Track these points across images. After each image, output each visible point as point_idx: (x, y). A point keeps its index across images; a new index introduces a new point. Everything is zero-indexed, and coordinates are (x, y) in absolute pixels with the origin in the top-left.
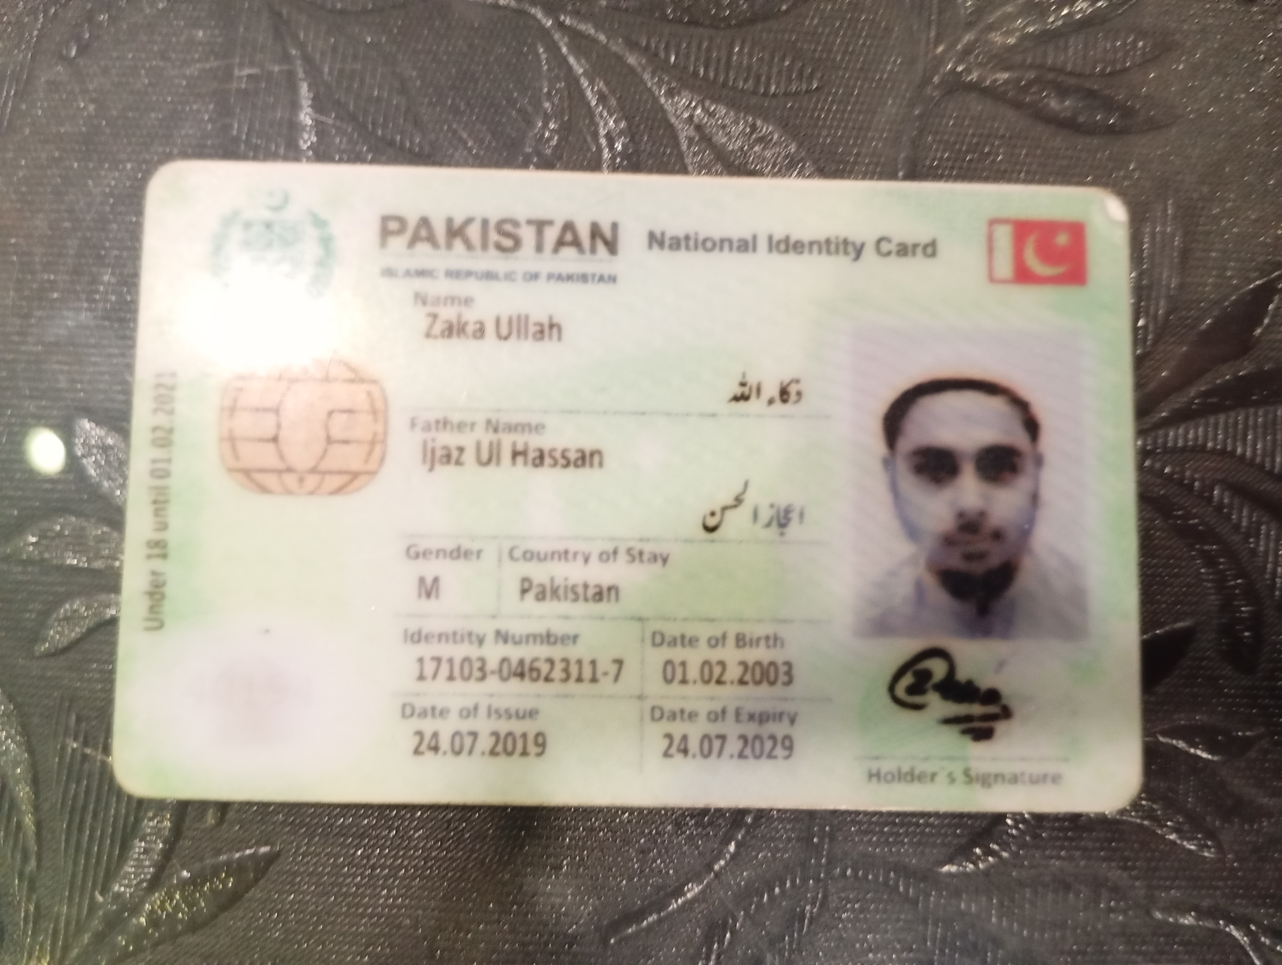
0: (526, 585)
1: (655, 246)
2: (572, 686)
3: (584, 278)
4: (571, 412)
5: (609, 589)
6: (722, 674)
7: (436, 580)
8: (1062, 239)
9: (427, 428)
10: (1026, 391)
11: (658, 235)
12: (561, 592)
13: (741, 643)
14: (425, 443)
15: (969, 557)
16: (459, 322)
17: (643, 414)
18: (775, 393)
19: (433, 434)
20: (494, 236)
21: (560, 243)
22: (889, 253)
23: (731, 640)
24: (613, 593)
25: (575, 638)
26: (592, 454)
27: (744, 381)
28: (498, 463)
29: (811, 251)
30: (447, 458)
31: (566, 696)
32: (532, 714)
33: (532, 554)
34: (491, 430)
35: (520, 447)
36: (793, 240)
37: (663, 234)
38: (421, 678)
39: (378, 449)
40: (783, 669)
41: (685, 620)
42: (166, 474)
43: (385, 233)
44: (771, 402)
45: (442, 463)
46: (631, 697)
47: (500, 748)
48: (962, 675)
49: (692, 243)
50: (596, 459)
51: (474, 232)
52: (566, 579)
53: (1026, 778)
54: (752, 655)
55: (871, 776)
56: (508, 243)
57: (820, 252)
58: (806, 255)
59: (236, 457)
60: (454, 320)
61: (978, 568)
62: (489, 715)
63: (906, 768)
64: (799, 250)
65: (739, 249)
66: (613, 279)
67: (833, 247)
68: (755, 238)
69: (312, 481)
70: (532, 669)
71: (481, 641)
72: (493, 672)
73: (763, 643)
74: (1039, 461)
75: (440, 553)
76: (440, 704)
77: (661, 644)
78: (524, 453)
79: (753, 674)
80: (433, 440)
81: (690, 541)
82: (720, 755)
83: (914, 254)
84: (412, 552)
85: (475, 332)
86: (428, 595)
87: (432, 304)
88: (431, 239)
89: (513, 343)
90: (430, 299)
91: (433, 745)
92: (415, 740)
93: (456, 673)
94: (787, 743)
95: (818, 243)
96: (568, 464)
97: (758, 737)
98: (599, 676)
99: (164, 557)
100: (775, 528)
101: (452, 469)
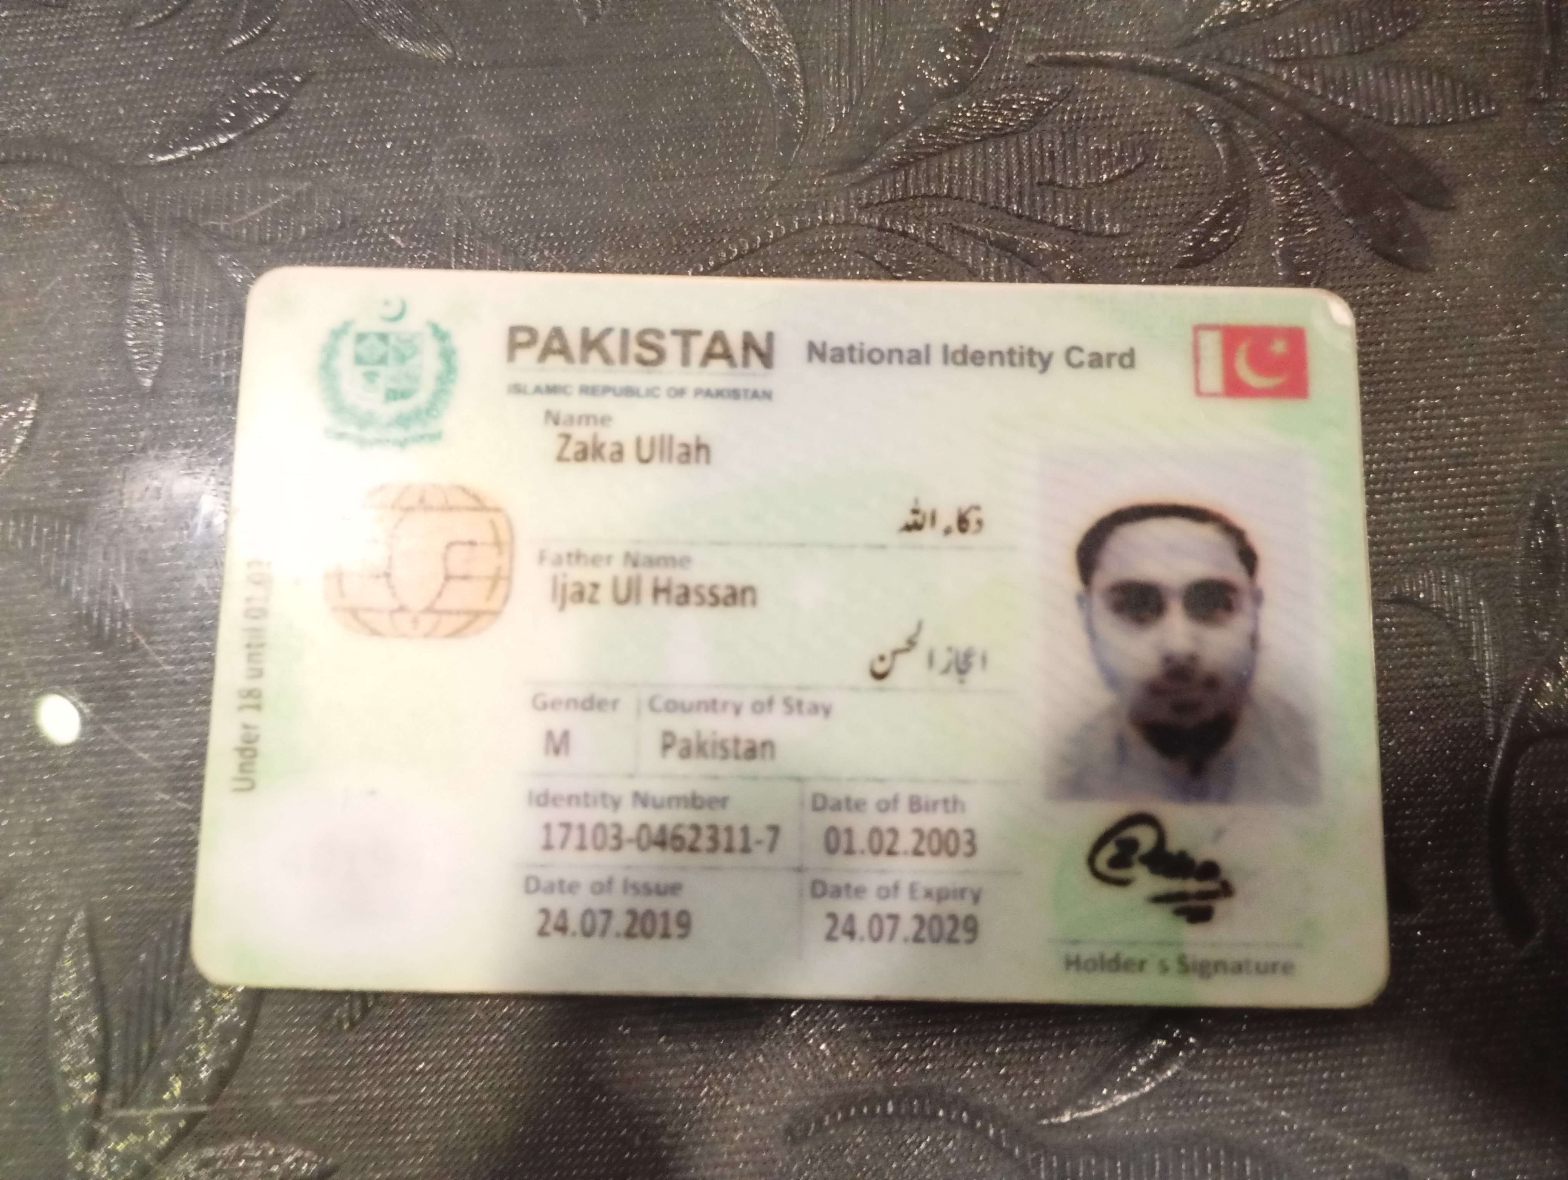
0: (669, 740)
1: (816, 359)
2: (721, 858)
3: (735, 394)
4: (721, 544)
5: (764, 744)
6: (894, 843)
7: (566, 734)
8: (1279, 347)
9: (558, 561)
10: (1240, 520)
11: (819, 346)
12: (709, 748)
13: (915, 807)
14: (555, 579)
15: (1180, 708)
16: (594, 444)
17: (802, 545)
18: (953, 522)
19: (565, 568)
20: (634, 348)
21: (709, 355)
22: (1081, 364)
23: (904, 804)
24: (768, 750)
25: (724, 801)
26: (744, 591)
27: (915, 507)
28: (638, 601)
29: (991, 363)
30: (580, 595)
31: (713, 868)
32: (674, 889)
33: (676, 704)
34: (630, 565)
35: (662, 584)
36: (971, 349)
37: (824, 345)
38: (548, 847)
40: (964, 837)
41: (851, 780)
42: (262, 613)
43: (514, 346)
44: (947, 531)
45: (573, 600)
46: (788, 869)
47: (637, 929)
48: (1174, 845)
49: (856, 355)
50: (749, 596)
51: (612, 344)
52: (714, 733)
53: (1252, 967)
54: (928, 821)
55: (1069, 963)
56: (650, 355)
57: (1002, 363)
58: (986, 368)
60: (589, 440)
62: (625, 891)
63: (1110, 954)
64: (978, 361)
65: (910, 362)
66: (768, 395)
67: (1016, 359)
68: (928, 347)
69: (427, 622)
70: (674, 838)
71: (616, 804)
72: (630, 841)
73: (940, 807)
74: (1258, 598)
75: (572, 704)
76: (569, 876)
77: (822, 809)
78: (667, 590)
79: (930, 845)
80: (565, 575)
81: (854, 689)
82: (891, 938)
83: (1109, 365)
84: (539, 703)
85: (612, 454)
86: (557, 751)
87: (565, 423)
88: (564, 351)
89: (655, 466)
90: (562, 418)
91: (561, 924)
92: (540, 919)
93: (588, 840)
94: (970, 924)
95: (1000, 353)
96: (716, 601)
97: (936, 917)
98: (752, 844)
99: (258, 707)
100: (953, 675)
101: (585, 608)
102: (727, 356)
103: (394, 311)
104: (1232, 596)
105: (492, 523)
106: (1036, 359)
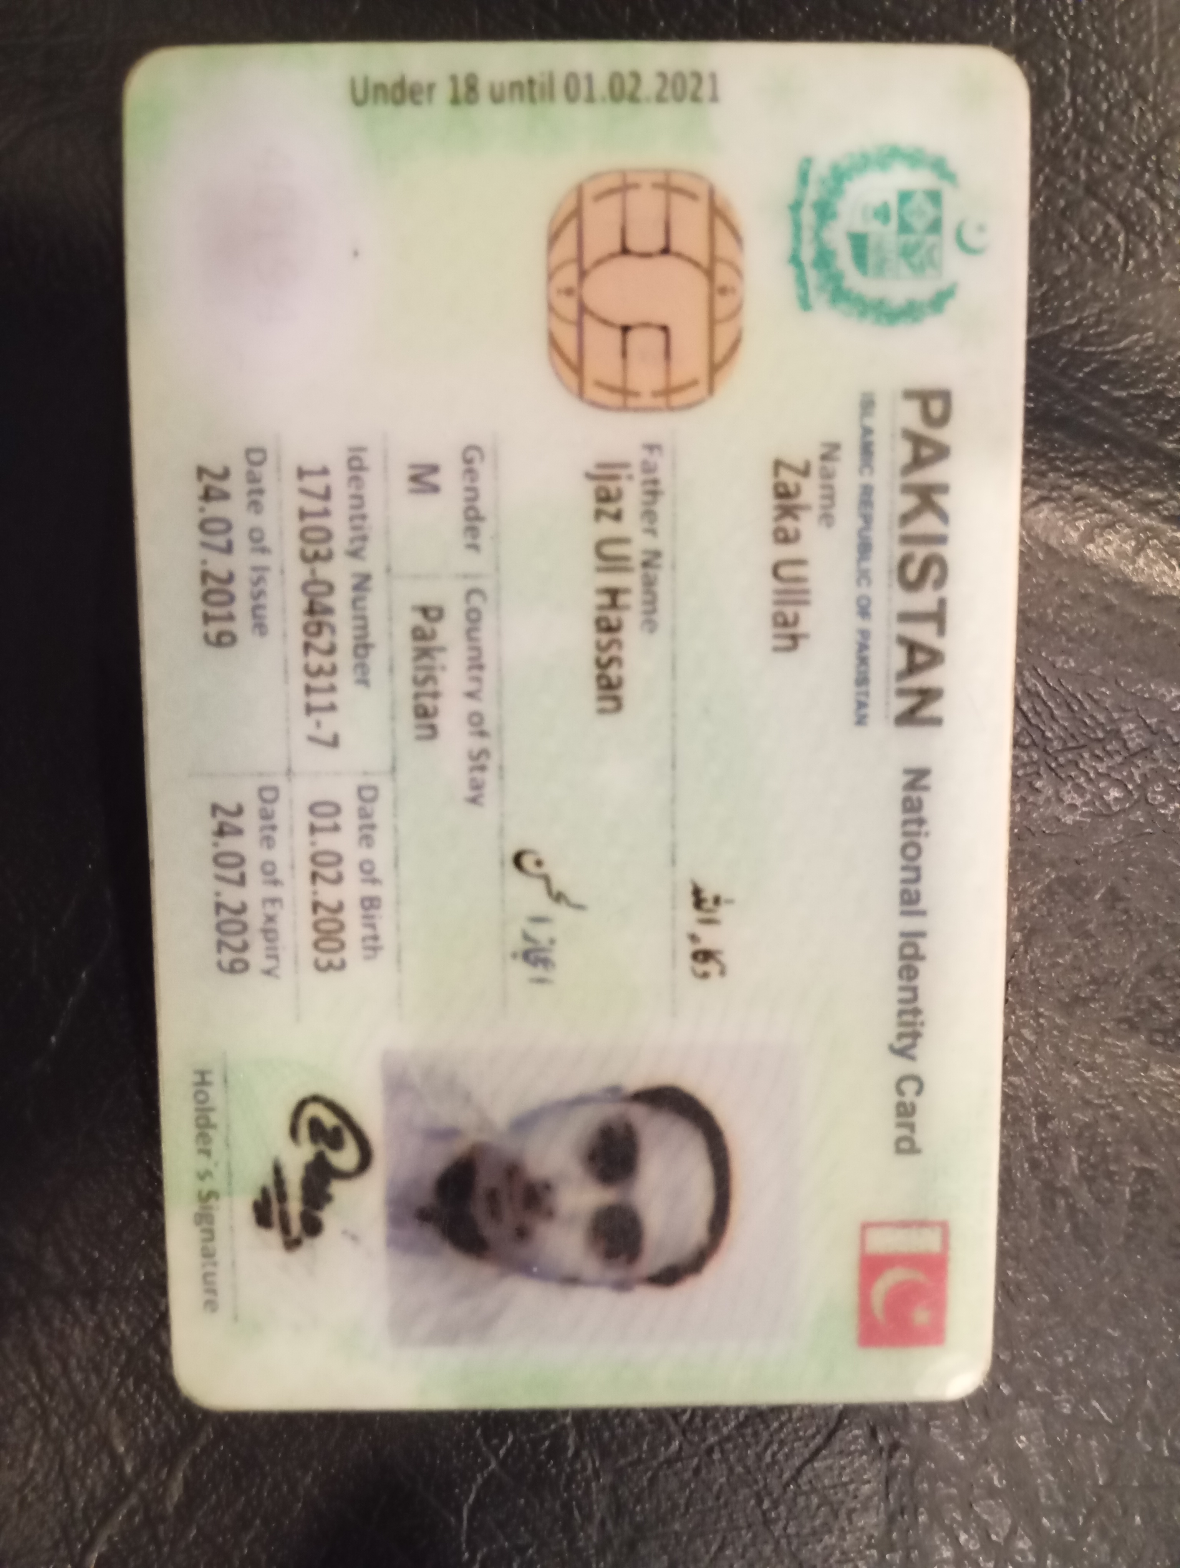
0: (433, 614)
1: (907, 778)
2: (299, 680)
3: (862, 680)
4: (674, 668)
5: (433, 727)
6: (326, 880)
7: (435, 489)
8: (921, 1316)
9: (648, 468)
10: (713, 1270)
11: (924, 782)
12: (425, 661)
13: (367, 904)
14: (625, 465)
15: (492, 1196)
16: (797, 507)
17: (674, 766)
18: (706, 944)
19: (639, 476)
20: (921, 552)
21: (912, 647)
23: (370, 890)
24: (427, 732)
25: (364, 682)
26: (616, 699)
27: (722, 902)
28: (599, 570)
29: (902, 989)
30: (604, 497)
31: (286, 671)
32: (260, 627)
33: (478, 620)
34: (645, 557)
35: (622, 599)
36: (920, 965)
37: (926, 788)
38: (301, 473)
39: (615, 399)
40: (336, 959)
41: (396, 830)
42: (571, 97)
43: (923, 397)
44: (694, 938)
45: (598, 491)
46: (289, 760)
47: (212, 584)
48: (337, 1188)
49: (913, 828)
50: (610, 704)
51: (928, 524)
52: (443, 668)
53: (210, 1269)
54: (352, 917)
55: (202, 1074)
56: (913, 572)
57: (901, 1001)
58: (896, 982)
59: (599, 197)
60: (801, 500)
61: (479, 1210)
62: (255, 569)
63: (214, 1118)
64: (905, 974)
65: (904, 892)
66: (861, 721)
67: (908, 1018)
68: (923, 913)
69: (569, 307)
70: (320, 625)
71: (355, 554)
72: (313, 572)
73: (369, 932)
74: (622, 1286)
75: (472, 495)
76: (268, 500)
77: (361, 798)
78: (614, 605)
79: (325, 920)
80: (630, 477)
81: (501, 832)
82: (219, 878)
83: (900, 1125)
84: (471, 454)
85: (784, 530)
86: (415, 479)
87: (823, 469)
88: (918, 462)
89: (769, 584)
90: (829, 465)
91: (212, 493)
92: (217, 468)
93: (310, 522)
94: (238, 966)
95: (915, 998)
96: (602, 666)
97: (245, 927)
98: (315, 716)
99: (455, 101)
100: (522, 946)
101: (590, 504)
102: (912, 669)
103: (971, 237)
104: (623, 1258)
105: (694, 383)
106: (907, 1041)
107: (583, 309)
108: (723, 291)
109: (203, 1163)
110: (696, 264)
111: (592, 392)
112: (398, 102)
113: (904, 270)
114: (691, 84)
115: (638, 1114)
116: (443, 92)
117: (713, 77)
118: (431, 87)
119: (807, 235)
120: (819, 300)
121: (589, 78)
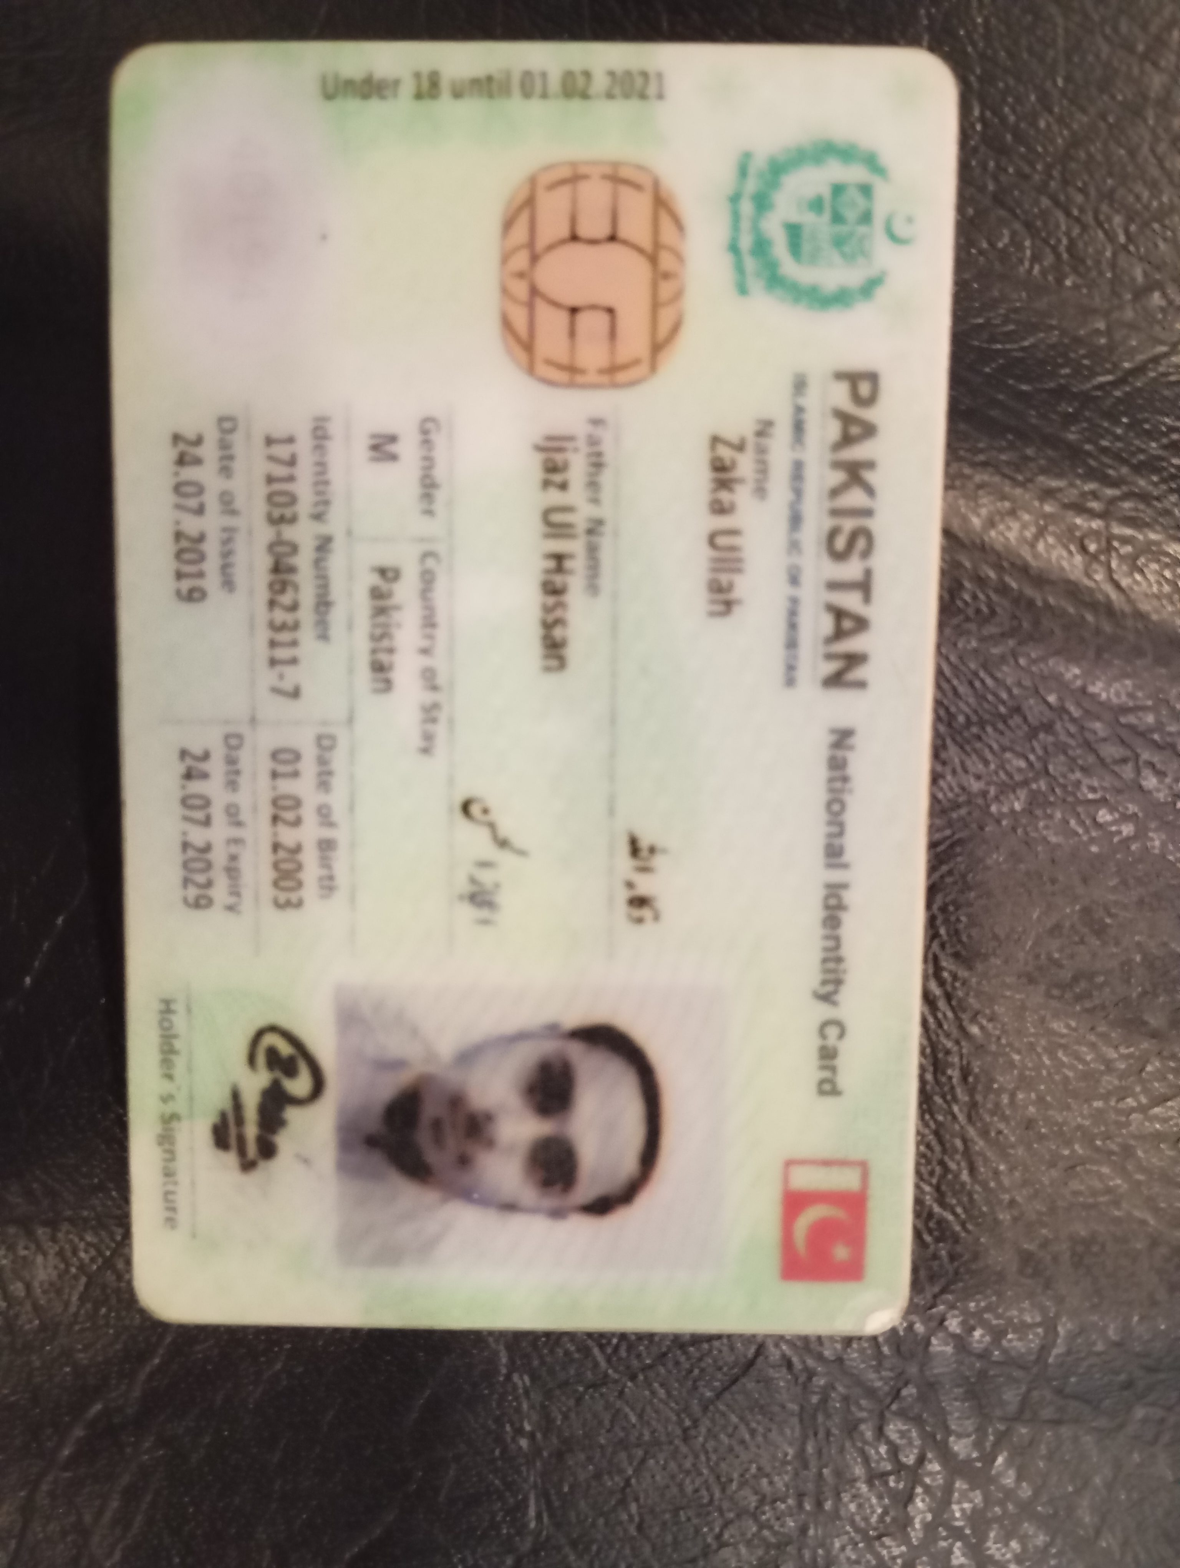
0: (390, 575)
1: (833, 738)
2: (263, 635)
3: (792, 644)
4: (614, 630)
5: (388, 681)
6: (286, 822)
7: (393, 457)
9: (593, 441)
10: (644, 1200)
11: (849, 742)
12: (382, 619)
13: (324, 845)
14: (571, 438)
16: (733, 480)
17: (613, 722)
18: (642, 891)
19: (584, 449)
20: (849, 524)
21: (839, 614)
22: (823, 1036)
23: (327, 833)
24: (381, 685)
25: (324, 637)
26: (561, 657)
27: (657, 850)
28: (547, 536)
29: (826, 937)
30: (552, 468)
31: (252, 627)
32: (228, 584)
33: (432, 581)
34: (589, 525)
35: (568, 564)
36: (842, 915)
37: (851, 748)
38: (269, 441)
40: (294, 897)
41: (352, 776)
42: (526, 93)
43: (852, 378)
44: (630, 885)
45: (546, 461)
46: (253, 709)
47: (184, 544)
48: (292, 1114)
49: (838, 785)
50: (554, 663)
51: (855, 498)
52: (399, 626)
53: (170, 1188)
54: (310, 858)
55: (167, 1002)
56: (840, 543)
57: (826, 949)
58: (820, 931)
60: (737, 473)
61: (423, 1137)
62: (225, 530)
63: (178, 1044)
64: (828, 923)
65: (830, 846)
66: (790, 681)
67: (831, 965)
69: (521, 289)
70: (284, 583)
71: (318, 517)
72: (279, 534)
73: (324, 872)
74: (557, 1214)
75: (428, 463)
76: (238, 465)
77: (320, 746)
78: (560, 569)
79: (285, 861)
80: (576, 450)
81: (451, 781)
82: (186, 819)
83: (823, 1068)
84: (430, 425)
85: (720, 501)
86: (375, 448)
87: (758, 444)
88: (847, 440)
89: (706, 552)
90: (764, 441)
91: (187, 458)
92: (191, 435)
93: (277, 487)
94: (203, 902)
95: (838, 947)
96: (548, 626)
97: (209, 866)
98: (279, 668)
99: (419, 96)
100: (467, 888)
101: (537, 474)
102: (839, 634)
103: (900, 229)
104: (558, 1187)
105: (636, 362)
106: (829, 988)
107: (534, 291)
108: (666, 276)
109: (167, 1087)
110: (640, 250)
111: (542, 369)
112: (366, 96)
113: (836, 258)
114: (639, 81)
115: (576, 1051)
116: (407, 88)
117: (660, 76)
118: (397, 83)
119: (745, 225)
120: (756, 286)
121: (544, 75)
